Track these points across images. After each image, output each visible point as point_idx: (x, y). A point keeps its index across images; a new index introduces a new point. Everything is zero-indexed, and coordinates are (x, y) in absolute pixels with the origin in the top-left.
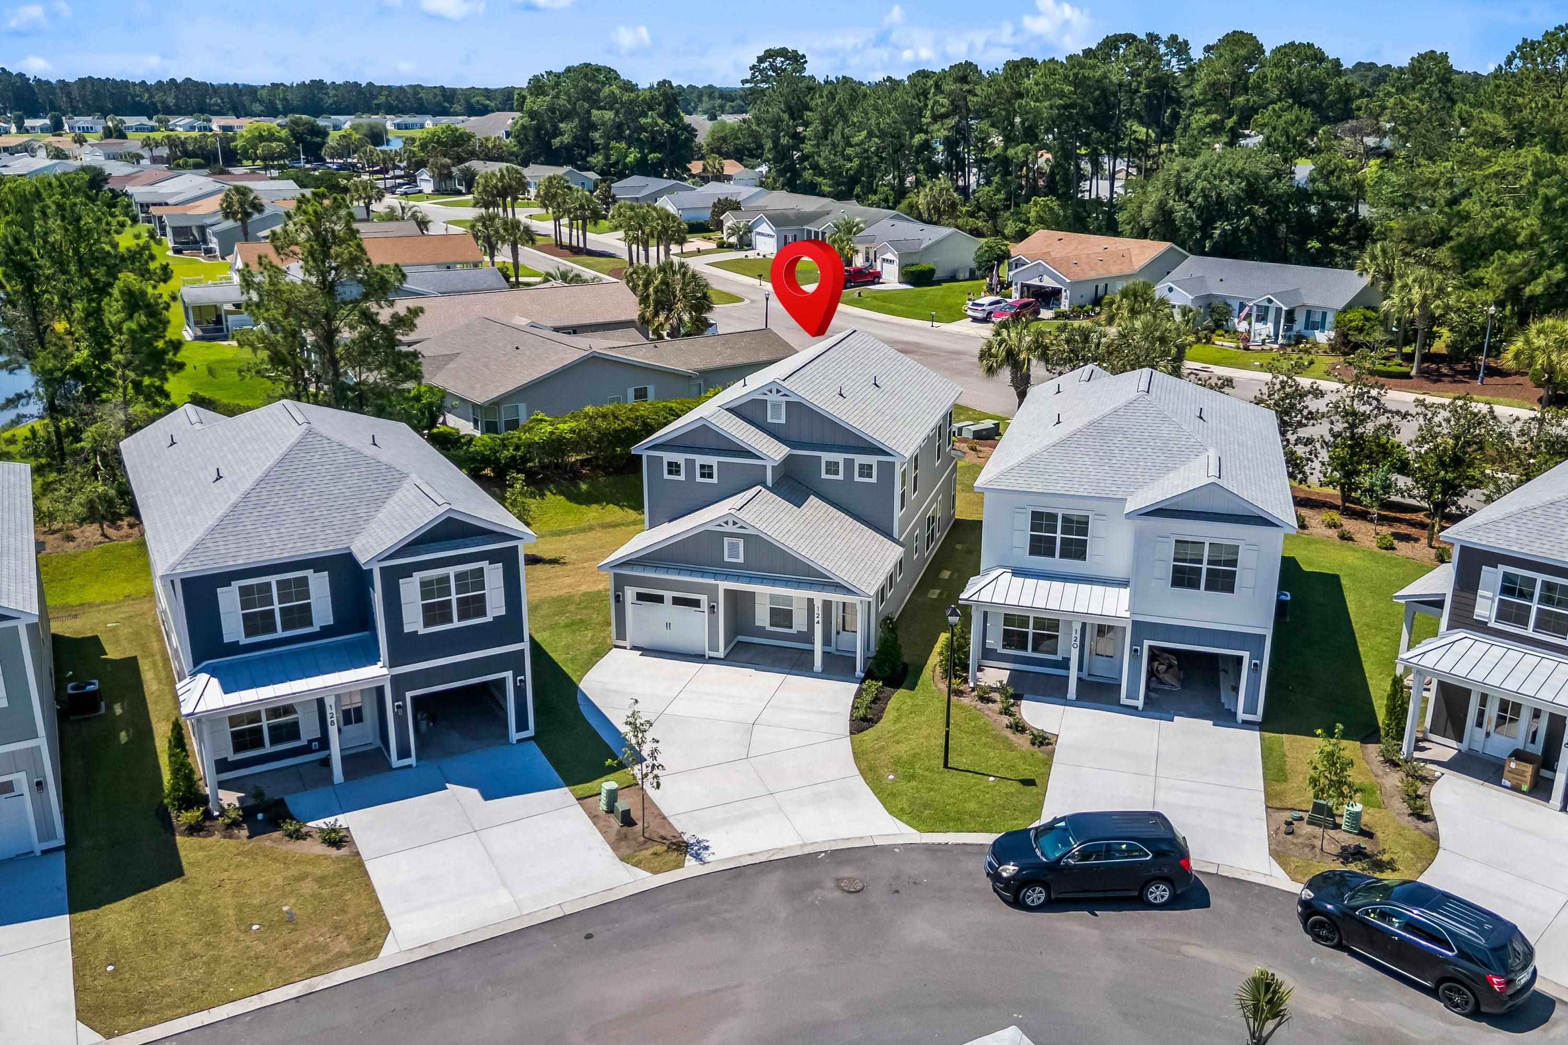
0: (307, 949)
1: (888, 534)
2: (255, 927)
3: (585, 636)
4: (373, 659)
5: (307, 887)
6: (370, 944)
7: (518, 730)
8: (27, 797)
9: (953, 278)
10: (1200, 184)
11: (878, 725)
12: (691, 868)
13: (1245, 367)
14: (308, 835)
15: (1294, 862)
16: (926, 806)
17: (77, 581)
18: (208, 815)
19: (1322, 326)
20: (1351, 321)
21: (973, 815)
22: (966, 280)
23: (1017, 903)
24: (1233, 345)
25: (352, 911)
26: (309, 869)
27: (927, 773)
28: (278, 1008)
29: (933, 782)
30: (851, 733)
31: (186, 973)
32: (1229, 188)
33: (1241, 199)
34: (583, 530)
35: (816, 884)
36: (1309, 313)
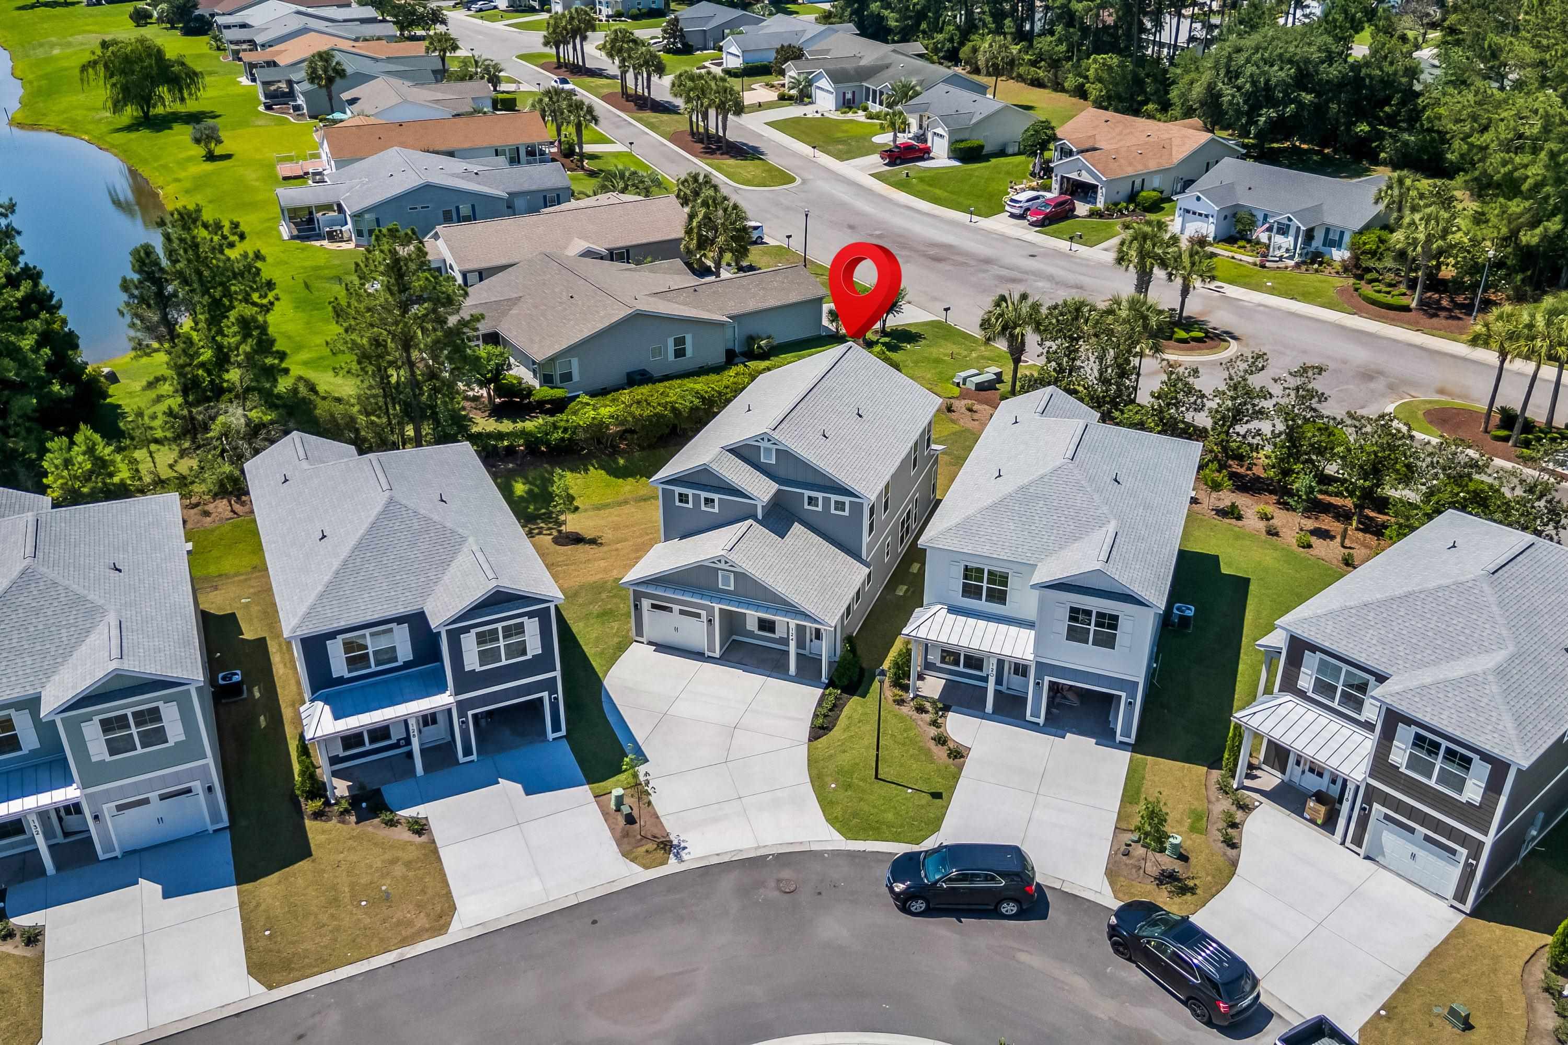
0: (399, 923)
1: (857, 556)
2: (364, 903)
3: (612, 628)
4: (442, 689)
5: (399, 870)
6: (442, 922)
7: (553, 732)
8: (202, 797)
9: (1002, 153)
10: (1250, 69)
11: (831, 733)
12: (672, 866)
13: (1258, 288)
14: (398, 822)
15: (1122, 881)
16: (855, 815)
17: (215, 553)
18: (327, 803)
19: (1338, 244)
20: (1365, 244)
21: (890, 826)
22: (1014, 155)
23: (905, 909)
24: (1251, 260)
25: (430, 892)
26: (400, 854)
27: (861, 783)
28: (380, 971)
29: (863, 791)
30: (810, 740)
31: (318, 940)
32: (1280, 74)
33: (1288, 85)
34: (620, 504)
35: (762, 884)
36: (1328, 230)
